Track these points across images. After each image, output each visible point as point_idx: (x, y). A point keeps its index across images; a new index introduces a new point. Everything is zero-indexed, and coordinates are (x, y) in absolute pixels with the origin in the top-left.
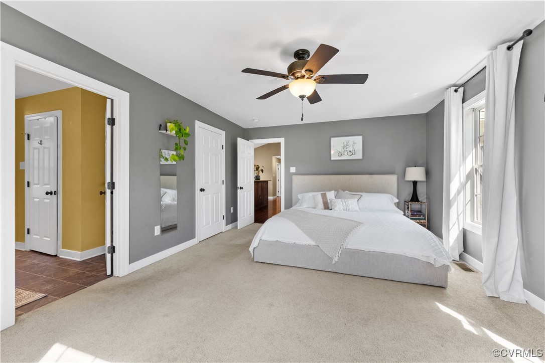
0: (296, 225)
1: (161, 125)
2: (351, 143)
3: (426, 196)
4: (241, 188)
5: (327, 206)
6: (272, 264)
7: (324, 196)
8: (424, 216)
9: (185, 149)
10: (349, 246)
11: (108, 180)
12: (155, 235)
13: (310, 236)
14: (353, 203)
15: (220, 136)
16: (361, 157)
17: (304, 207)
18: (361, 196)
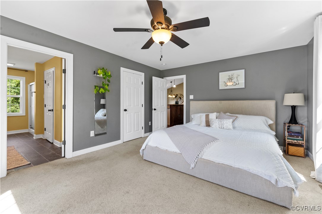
0: (169, 137)
1: (95, 72)
2: (235, 76)
3: (306, 119)
4: (155, 109)
5: (208, 124)
6: (153, 163)
7: (207, 116)
8: (302, 137)
9: (108, 85)
10: (204, 157)
11: (63, 104)
12: (91, 136)
13: (177, 146)
14: (228, 123)
15: (141, 76)
16: (243, 87)
17: (193, 124)
18: (237, 117)
